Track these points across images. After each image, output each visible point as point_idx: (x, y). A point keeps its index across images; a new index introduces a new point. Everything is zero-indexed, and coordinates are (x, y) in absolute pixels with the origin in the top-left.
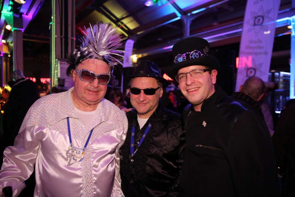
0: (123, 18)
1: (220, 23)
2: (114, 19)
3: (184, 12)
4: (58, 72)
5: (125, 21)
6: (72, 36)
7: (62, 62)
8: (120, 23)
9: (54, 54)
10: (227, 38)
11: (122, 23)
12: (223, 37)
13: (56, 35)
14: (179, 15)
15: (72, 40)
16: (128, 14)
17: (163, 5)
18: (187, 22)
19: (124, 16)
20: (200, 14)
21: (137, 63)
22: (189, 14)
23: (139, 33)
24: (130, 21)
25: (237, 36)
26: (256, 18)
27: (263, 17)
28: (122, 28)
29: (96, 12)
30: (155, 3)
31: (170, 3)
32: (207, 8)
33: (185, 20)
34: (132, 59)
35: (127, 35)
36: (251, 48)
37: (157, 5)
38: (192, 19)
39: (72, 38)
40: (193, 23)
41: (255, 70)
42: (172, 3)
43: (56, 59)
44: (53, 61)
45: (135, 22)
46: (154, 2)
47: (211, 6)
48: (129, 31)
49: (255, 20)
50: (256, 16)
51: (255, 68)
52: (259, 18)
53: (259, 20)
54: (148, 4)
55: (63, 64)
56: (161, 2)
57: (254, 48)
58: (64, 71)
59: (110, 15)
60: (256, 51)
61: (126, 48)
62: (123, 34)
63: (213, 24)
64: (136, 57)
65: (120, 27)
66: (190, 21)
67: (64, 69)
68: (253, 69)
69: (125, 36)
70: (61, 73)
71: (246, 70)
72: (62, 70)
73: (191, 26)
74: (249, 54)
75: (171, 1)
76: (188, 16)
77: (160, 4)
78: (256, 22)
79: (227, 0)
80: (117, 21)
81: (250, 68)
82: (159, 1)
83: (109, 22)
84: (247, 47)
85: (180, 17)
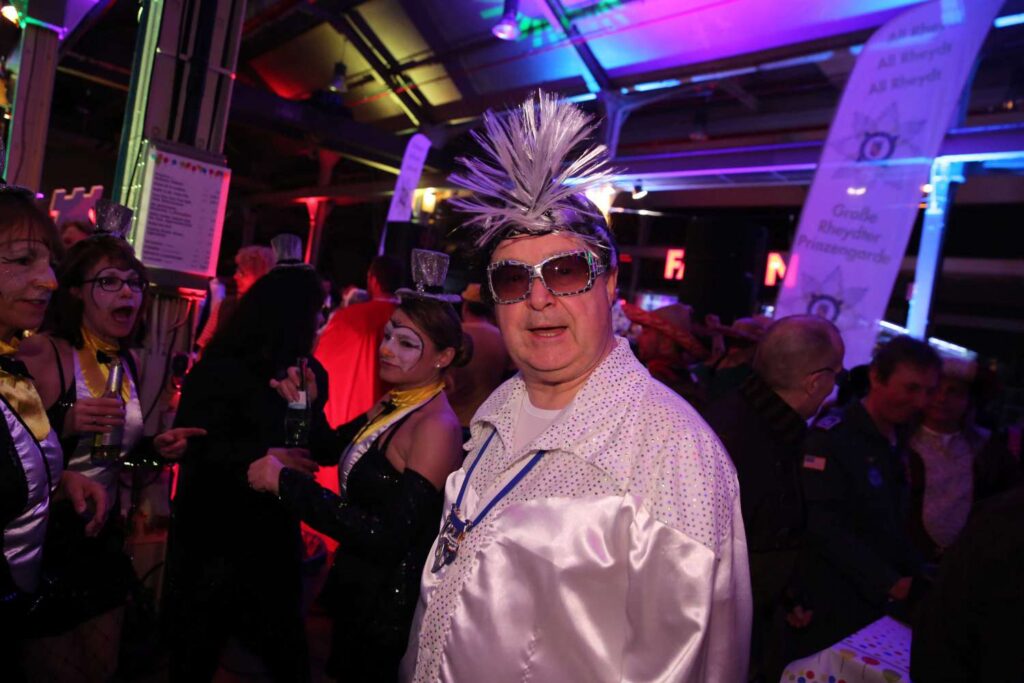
0: (412, 65)
1: (712, 138)
2: (384, 61)
3: (609, 79)
4: (142, 189)
5: (416, 75)
6: (224, 64)
7: (165, 155)
8: (399, 79)
9: (139, 115)
10: (732, 185)
11: (407, 80)
12: (722, 182)
13: (158, 45)
14: (593, 85)
15: (221, 77)
16: (432, 54)
17: (547, 47)
18: (614, 114)
19: (418, 59)
20: (655, 99)
21: (432, 216)
22: (625, 91)
23: (454, 122)
24: (435, 77)
26: (869, 136)
27: (893, 141)
28: (404, 97)
29: (328, 29)
30: (525, 36)
31: (573, 42)
32: (686, 80)
33: (610, 106)
34: (420, 200)
35: (416, 122)
36: (837, 231)
37: (529, 41)
38: (631, 107)
39: (224, 71)
40: (633, 117)
41: (838, 304)
42: (579, 43)
43: (143, 138)
44: (131, 143)
45: (448, 84)
46: (523, 32)
47: (696, 79)
48: (424, 109)
49: (863, 145)
50: (871, 132)
51: (838, 298)
52: (878, 139)
53: (878, 146)
54: (502, 31)
55: (170, 163)
56: (544, 36)
57: (847, 234)
58: (169, 192)
59: (371, 47)
60: (850, 243)
61: (407, 161)
62: (404, 116)
63: (692, 136)
64: (434, 194)
65: (399, 91)
66: (624, 113)
67: (168, 181)
68: (831, 299)
69: (410, 124)
70: (154, 197)
71: (809, 299)
72: (161, 185)
73: (624, 128)
74: (826, 250)
75: (575, 37)
76: (620, 96)
77: (537, 42)
78: (868, 150)
79: (751, 70)
80: (392, 71)
81: (823, 297)
82: (538, 32)
83: (367, 71)
84: (823, 226)
85: (597, 94)
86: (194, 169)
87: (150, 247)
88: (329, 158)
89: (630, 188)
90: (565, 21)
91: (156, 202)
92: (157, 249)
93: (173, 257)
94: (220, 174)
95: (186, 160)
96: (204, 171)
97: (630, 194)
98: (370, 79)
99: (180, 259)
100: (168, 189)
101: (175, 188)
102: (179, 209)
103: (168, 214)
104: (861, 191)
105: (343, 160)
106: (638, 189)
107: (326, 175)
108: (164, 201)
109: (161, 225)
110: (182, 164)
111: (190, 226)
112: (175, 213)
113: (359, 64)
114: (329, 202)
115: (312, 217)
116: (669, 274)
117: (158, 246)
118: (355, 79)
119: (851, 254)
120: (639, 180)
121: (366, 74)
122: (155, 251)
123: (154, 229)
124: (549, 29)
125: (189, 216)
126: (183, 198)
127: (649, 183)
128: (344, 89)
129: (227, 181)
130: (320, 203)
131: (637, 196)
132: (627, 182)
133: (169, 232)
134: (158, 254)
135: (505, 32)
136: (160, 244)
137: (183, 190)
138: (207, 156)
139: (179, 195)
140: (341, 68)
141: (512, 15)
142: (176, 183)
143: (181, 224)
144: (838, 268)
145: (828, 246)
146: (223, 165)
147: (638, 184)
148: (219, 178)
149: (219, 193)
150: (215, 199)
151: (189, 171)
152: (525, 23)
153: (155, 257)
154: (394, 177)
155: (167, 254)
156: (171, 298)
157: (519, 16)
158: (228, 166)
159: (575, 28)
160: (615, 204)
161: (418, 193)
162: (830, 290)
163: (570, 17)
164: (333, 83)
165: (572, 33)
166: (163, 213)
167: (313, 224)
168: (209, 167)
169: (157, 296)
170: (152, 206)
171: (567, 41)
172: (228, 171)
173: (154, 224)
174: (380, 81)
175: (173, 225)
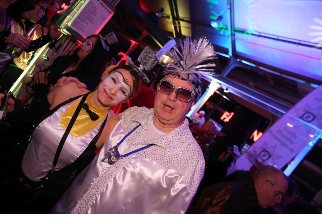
0: (183, 20)
1: (255, 86)
2: (175, 15)
3: (236, 54)
5: (182, 24)
8: (177, 22)
10: (254, 103)
11: (179, 23)
12: (252, 101)
14: (230, 53)
16: (190, 20)
17: (223, 36)
18: (232, 65)
19: (185, 19)
20: (246, 67)
22: (238, 60)
24: (187, 27)
25: (263, 108)
26: (307, 112)
27: (314, 117)
28: (175, 28)
30: (219, 29)
31: (232, 38)
32: (257, 67)
33: (232, 62)
34: (164, 58)
35: (175, 36)
36: (282, 135)
37: (219, 31)
38: (237, 65)
40: (236, 69)
41: (270, 156)
42: (233, 40)
45: (190, 30)
47: (261, 68)
48: (179, 34)
49: (305, 114)
50: (309, 111)
51: (271, 154)
52: (310, 115)
53: (309, 117)
56: (224, 32)
57: (284, 137)
58: (91, 9)
59: (174, 9)
60: (284, 140)
61: (166, 45)
62: (172, 33)
63: (250, 83)
64: (169, 59)
65: (175, 25)
66: (235, 66)
67: (93, 5)
68: (269, 153)
69: (173, 36)
70: (86, 7)
71: (262, 150)
72: (90, 5)
73: (232, 70)
74: (275, 138)
75: (233, 37)
76: (236, 61)
77: (222, 33)
78: (305, 116)
79: (278, 74)
80: (176, 19)
81: (267, 151)
82: (223, 30)
83: (169, 15)
84: (279, 131)
85: (230, 56)
86: (103, 6)
87: (75, 22)
88: (145, 33)
89: (225, 88)
90: (233, 31)
91: (85, 10)
92: (78, 24)
93: (81, 29)
94: (110, 12)
95: (102, 2)
96: (106, 9)
97: (224, 90)
98: (169, 17)
99: (83, 31)
100: (91, 8)
101: (94, 9)
102: (91, 15)
103: (87, 15)
104: (291, 126)
105: (148, 36)
106: (227, 89)
107: (142, 37)
108: (88, 11)
109: (83, 17)
110: (100, 3)
111: (92, 23)
112: (90, 16)
113: (168, 12)
114: (138, 45)
115: (131, 46)
116: (222, 118)
117: (78, 23)
118: (165, 15)
119: (283, 144)
120: (228, 87)
121: (168, 16)
122: (77, 24)
123: (80, 17)
124: (227, 31)
125: (93, 20)
126: (95, 13)
127: (231, 90)
128: (160, 16)
129: (111, 16)
130: (135, 44)
131: (225, 91)
132: (224, 85)
133: (84, 21)
134: (77, 26)
135: (214, 25)
136: (79, 23)
137: (96, 11)
138: (109, 5)
139: (94, 12)
140: (162, 10)
141: (219, 21)
142: (95, 7)
143: (90, 21)
144: (276, 146)
145: (277, 137)
146: (112, 10)
147: (228, 88)
148: (109, 13)
149: (106, 18)
150: (104, 19)
151: (101, 6)
152: (221, 26)
153: (76, 26)
154: (160, 48)
155: (80, 27)
156: (74, 42)
157: (221, 23)
158: (114, 11)
159: (234, 34)
160: (218, 90)
161: (164, 56)
162: (270, 151)
163: (235, 31)
164: (158, 13)
165: (233, 35)
166: (86, 14)
167: (130, 48)
168: (108, 8)
169: (70, 39)
170: (84, 10)
171: (230, 37)
172: (113, 13)
173: (81, 16)
174: (171, 20)
175: (87, 20)
